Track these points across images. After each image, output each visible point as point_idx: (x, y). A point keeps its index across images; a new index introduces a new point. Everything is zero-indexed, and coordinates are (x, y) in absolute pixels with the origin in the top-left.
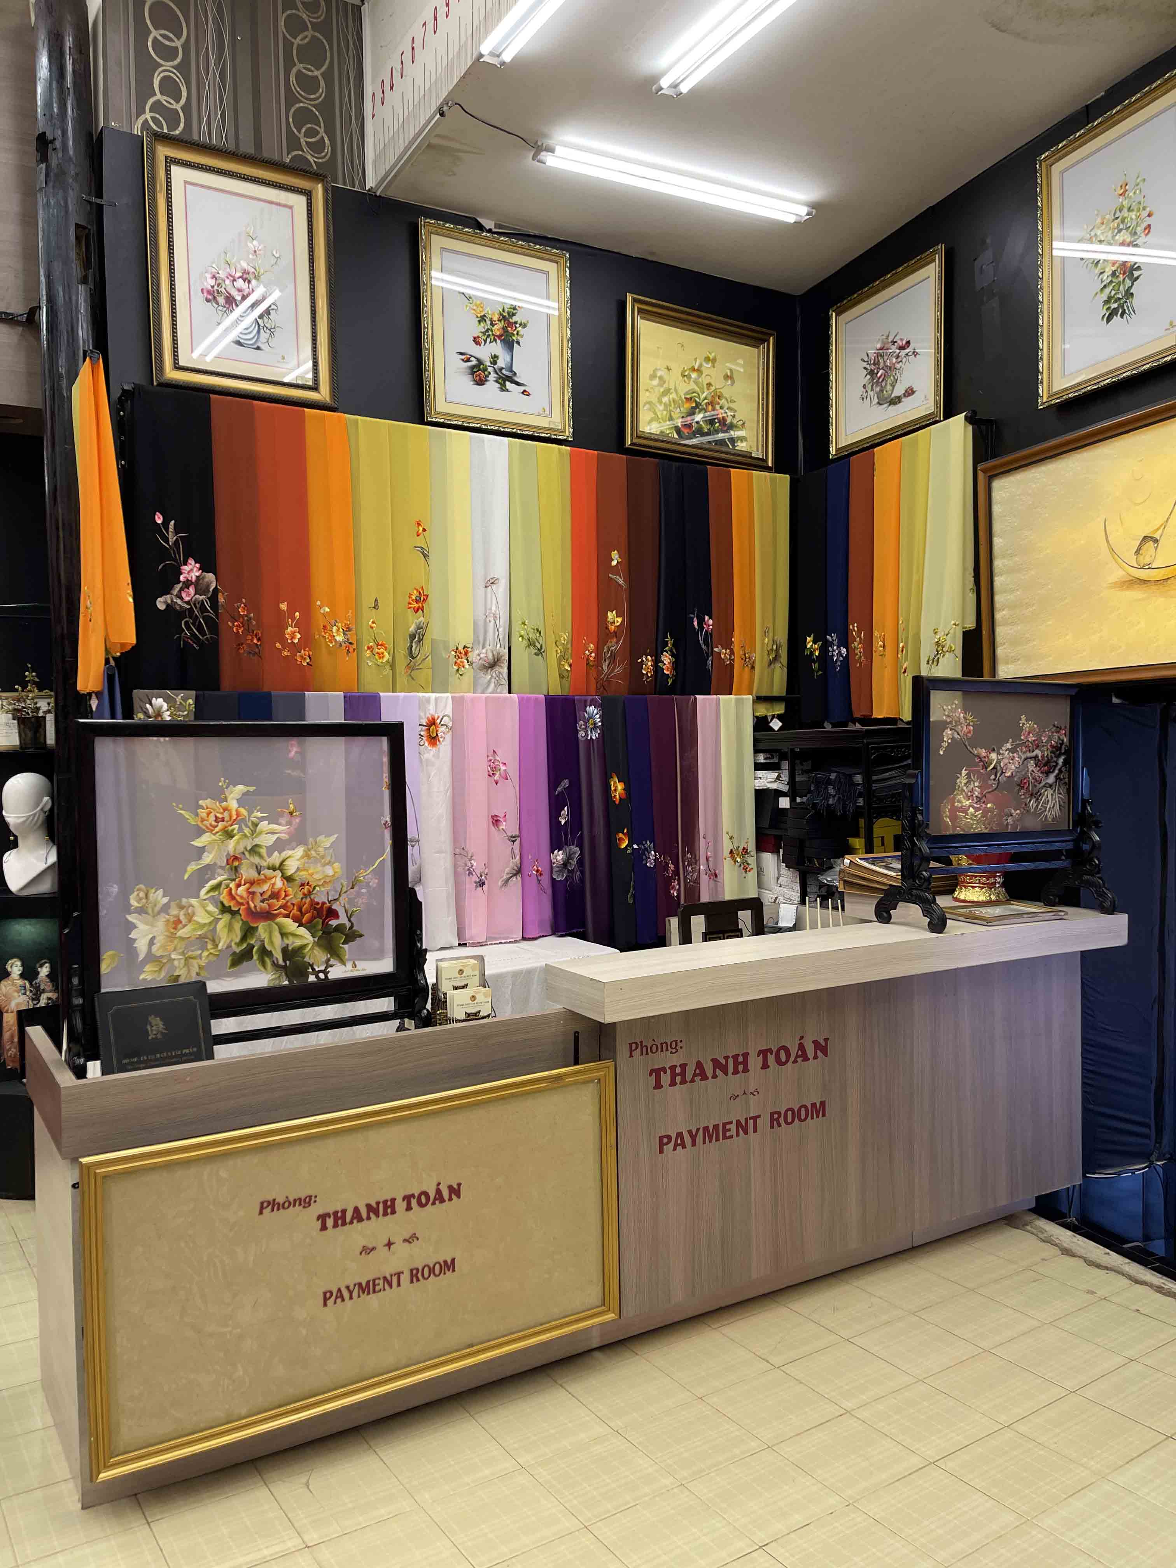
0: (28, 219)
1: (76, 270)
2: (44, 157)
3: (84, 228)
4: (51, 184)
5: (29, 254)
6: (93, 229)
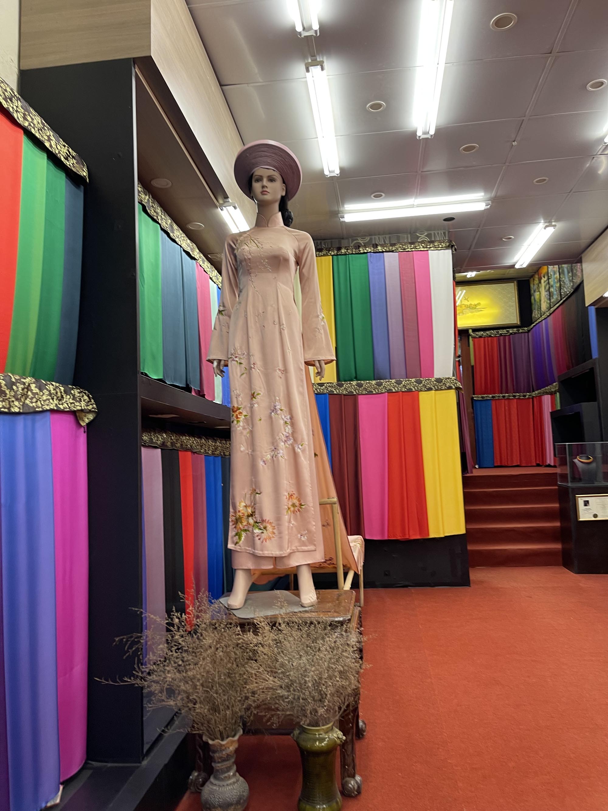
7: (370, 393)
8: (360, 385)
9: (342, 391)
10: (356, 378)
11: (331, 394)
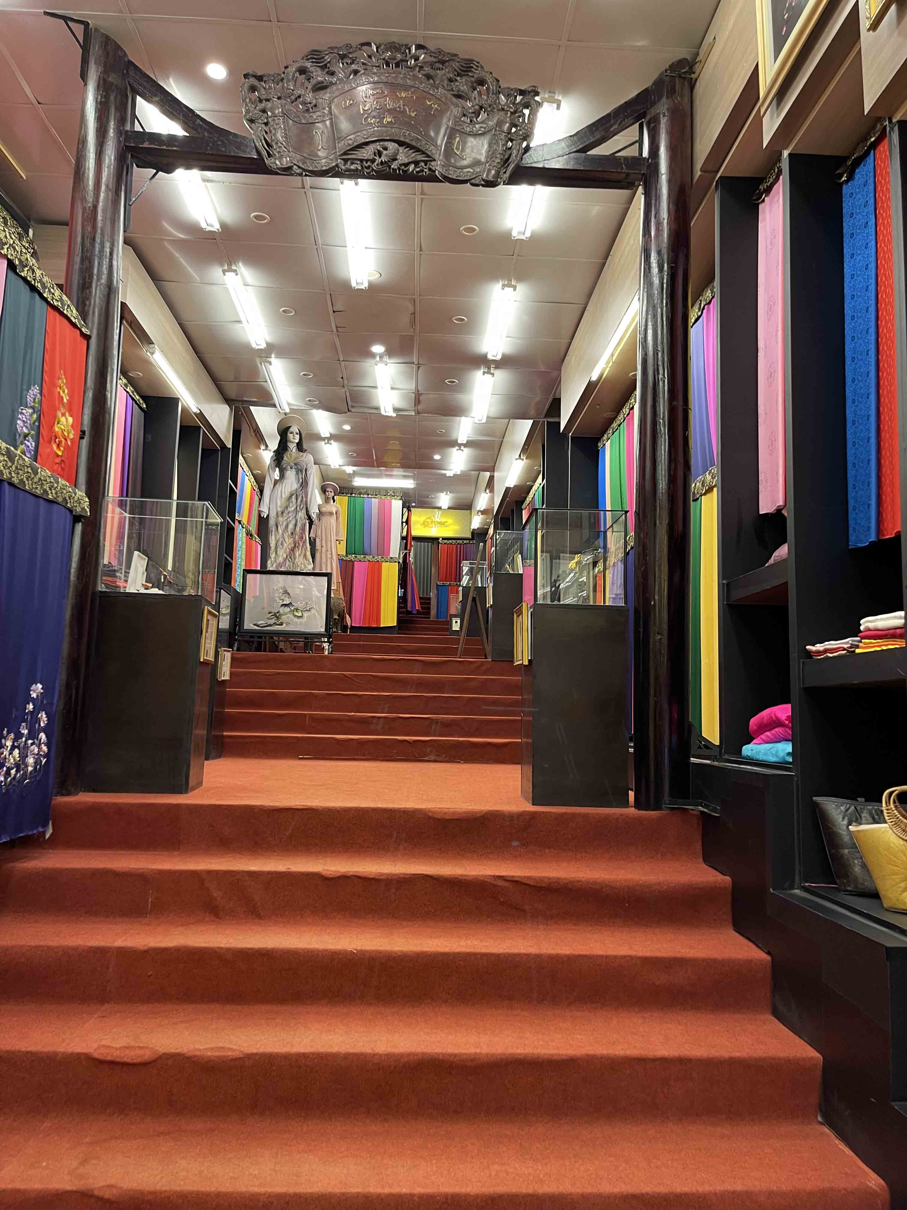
7: (360, 561)
8: (356, 557)
9: (348, 559)
10: (355, 554)
11: (342, 559)
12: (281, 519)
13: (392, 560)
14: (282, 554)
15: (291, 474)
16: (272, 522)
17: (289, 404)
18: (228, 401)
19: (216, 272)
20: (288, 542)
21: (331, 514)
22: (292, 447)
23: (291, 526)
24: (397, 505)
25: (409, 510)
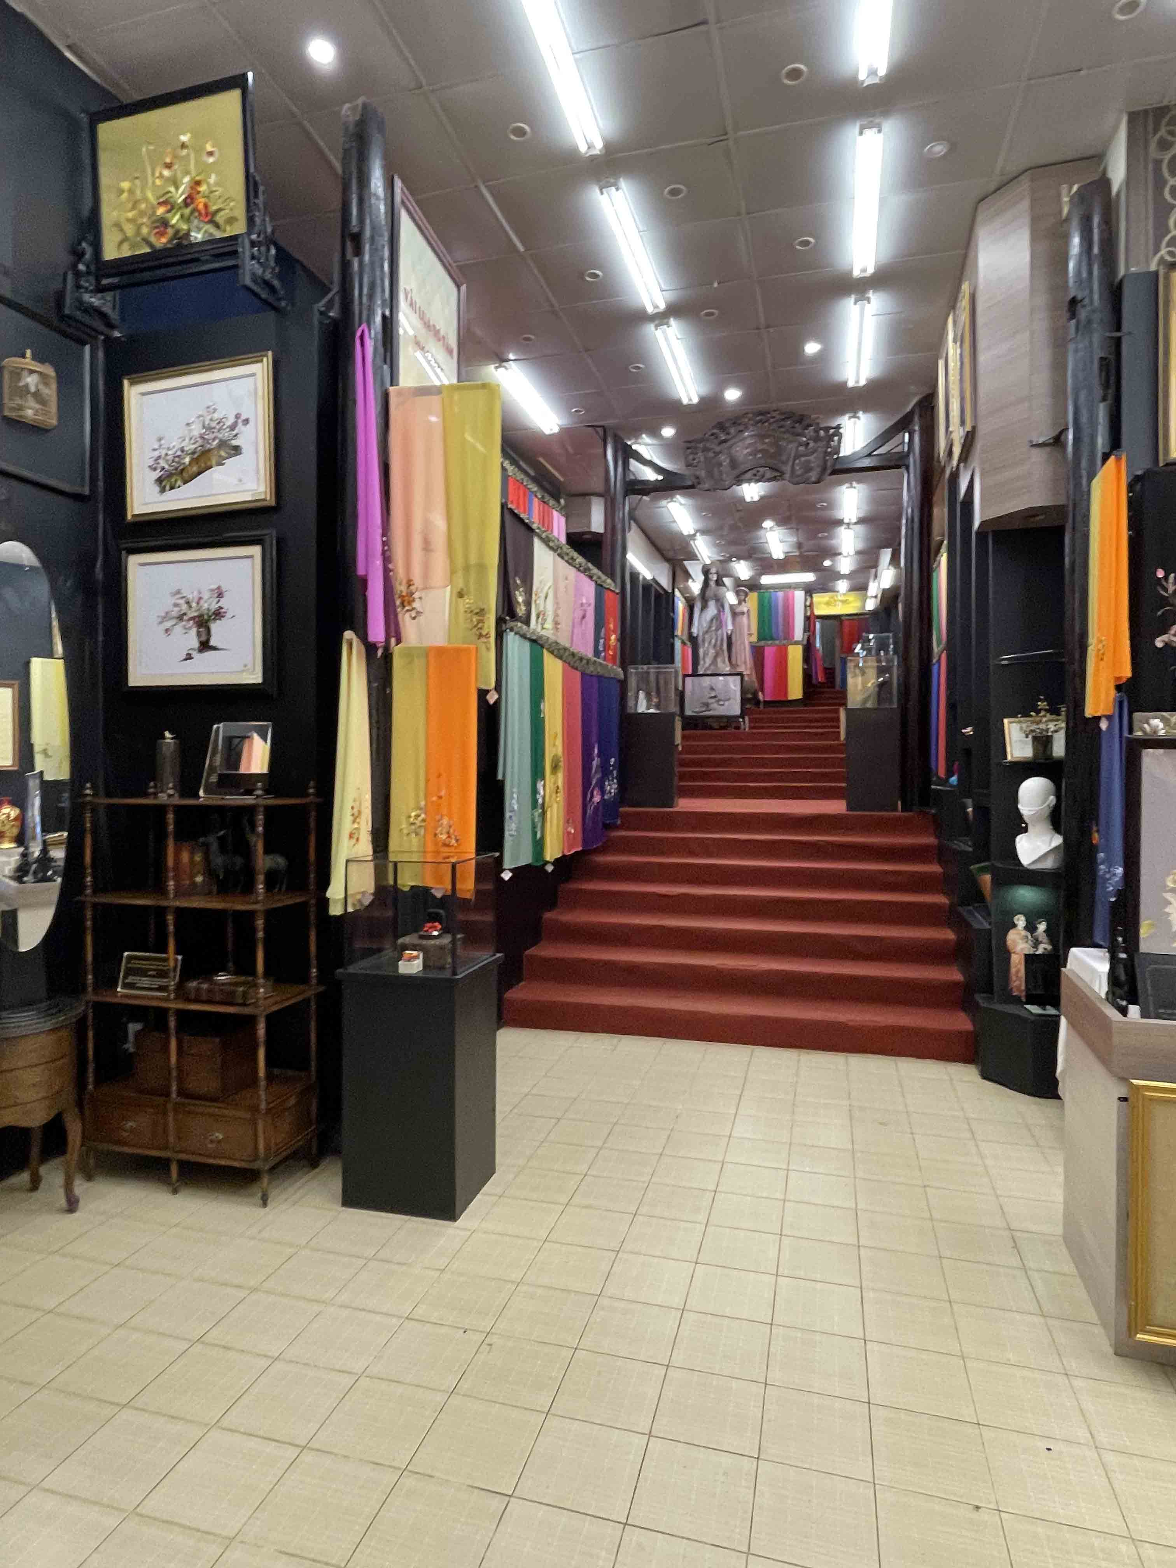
0: (1058, 366)
1: (1098, 392)
2: (1073, 314)
3: (1106, 359)
4: (1080, 333)
5: (1058, 391)
6: (1112, 357)
7: (770, 645)
8: (766, 643)
10: (764, 641)
12: (706, 636)
13: (797, 643)
14: (708, 661)
15: (712, 604)
16: (700, 639)
17: (709, 557)
18: (667, 560)
19: (664, 503)
20: (712, 652)
21: (743, 613)
22: (712, 584)
23: (713, 641)
24: (799, 595)
25: (811, 597)
